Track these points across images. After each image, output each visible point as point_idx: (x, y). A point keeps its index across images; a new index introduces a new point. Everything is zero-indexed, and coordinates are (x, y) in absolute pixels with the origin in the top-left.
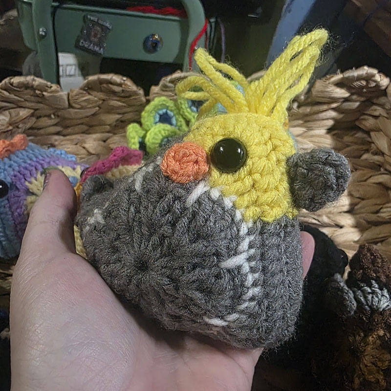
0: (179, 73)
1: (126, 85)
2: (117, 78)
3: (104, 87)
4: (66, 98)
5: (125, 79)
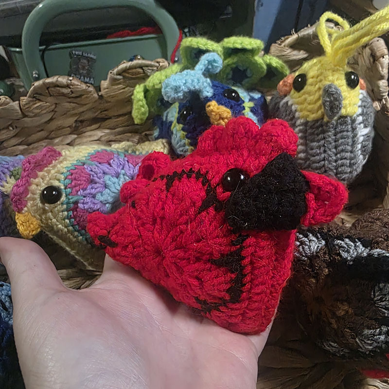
0: (124, 63)
1: (73, 85)
2: (63, 80)
3: (52, 91)
4: (18, 108)
5: (71, 78)
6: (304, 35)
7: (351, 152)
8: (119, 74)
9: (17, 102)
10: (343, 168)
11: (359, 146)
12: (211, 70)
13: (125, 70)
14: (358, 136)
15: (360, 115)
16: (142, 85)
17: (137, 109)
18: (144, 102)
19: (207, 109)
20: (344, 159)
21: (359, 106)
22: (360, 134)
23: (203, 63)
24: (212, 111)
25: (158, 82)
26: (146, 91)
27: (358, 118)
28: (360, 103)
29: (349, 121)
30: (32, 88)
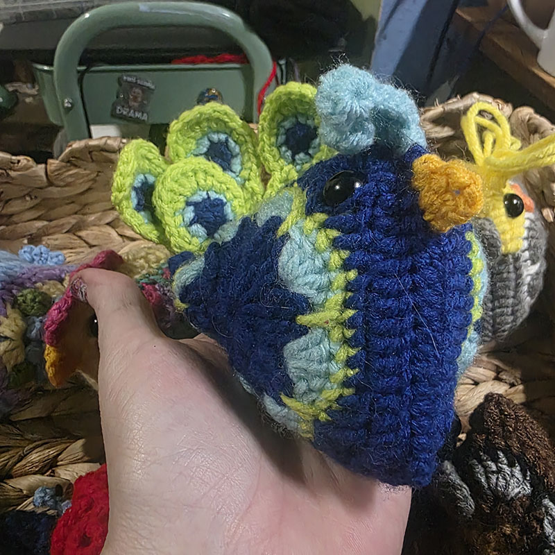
4: (42, 174)
5: (125, 141)
6: (452, 110)
7: (514, 297)
9: (43, 166)
10: (503, 318)
11: (525, 288)
14: (523, 277)
15: (526, 250)
20: (504, 307)
21: (525, 239)
22: (525, 273)
27: (523, 254)
28: (525, 234)
29: (511, 260)
30: (68, 150)
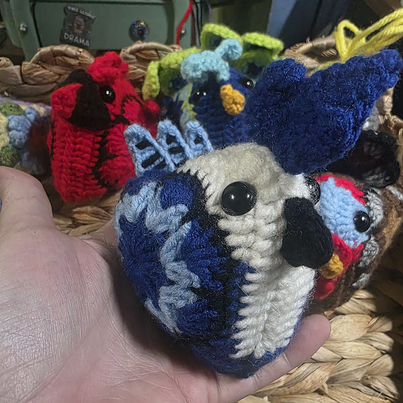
0: (139, 43)
1: (82, 57)
2: (72, 50)
3: (59, 60)
4: (18, 73)
5: (81, 50)
8: (132, 53)
9: (18, 66)
12: (230, 56)
13: (139, 50)
16: (157, 63)
17: (147, 85)
18: (157, 79)
19: (222, 92)
23: (223, 47)
24: (226, 94)
25: (174, 61)
26: (160, 69)
30: (38, 54)
